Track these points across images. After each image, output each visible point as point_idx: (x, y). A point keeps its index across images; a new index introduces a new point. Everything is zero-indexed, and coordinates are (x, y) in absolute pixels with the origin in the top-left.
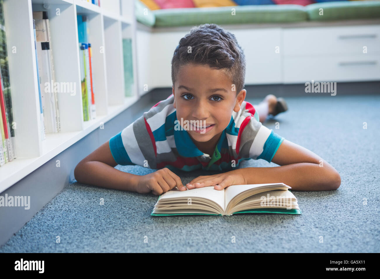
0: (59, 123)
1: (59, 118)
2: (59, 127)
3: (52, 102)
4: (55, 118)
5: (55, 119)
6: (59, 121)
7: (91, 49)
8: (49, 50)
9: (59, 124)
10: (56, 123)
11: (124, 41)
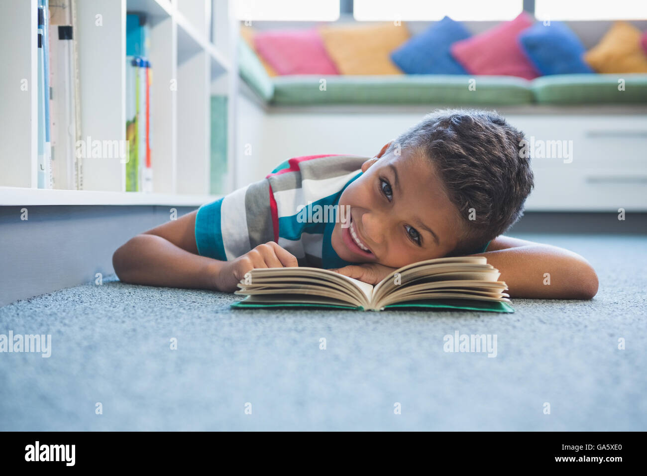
0: (80, 176)
1: (81, 167)
2: (80, 183)
3: (70, 135)
4: (74, 164)
5: (74, 166)
6: (81, 173)
7: (151, 71)
8: (71, 41)
9: (81, 178)
10: (75, 173)
11: (214, 99)
